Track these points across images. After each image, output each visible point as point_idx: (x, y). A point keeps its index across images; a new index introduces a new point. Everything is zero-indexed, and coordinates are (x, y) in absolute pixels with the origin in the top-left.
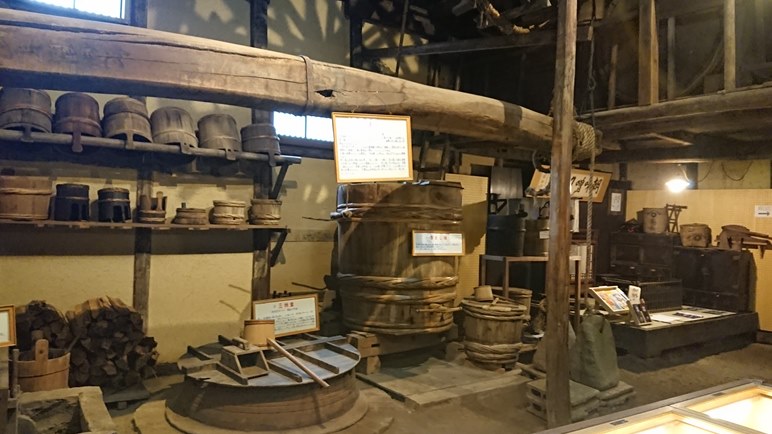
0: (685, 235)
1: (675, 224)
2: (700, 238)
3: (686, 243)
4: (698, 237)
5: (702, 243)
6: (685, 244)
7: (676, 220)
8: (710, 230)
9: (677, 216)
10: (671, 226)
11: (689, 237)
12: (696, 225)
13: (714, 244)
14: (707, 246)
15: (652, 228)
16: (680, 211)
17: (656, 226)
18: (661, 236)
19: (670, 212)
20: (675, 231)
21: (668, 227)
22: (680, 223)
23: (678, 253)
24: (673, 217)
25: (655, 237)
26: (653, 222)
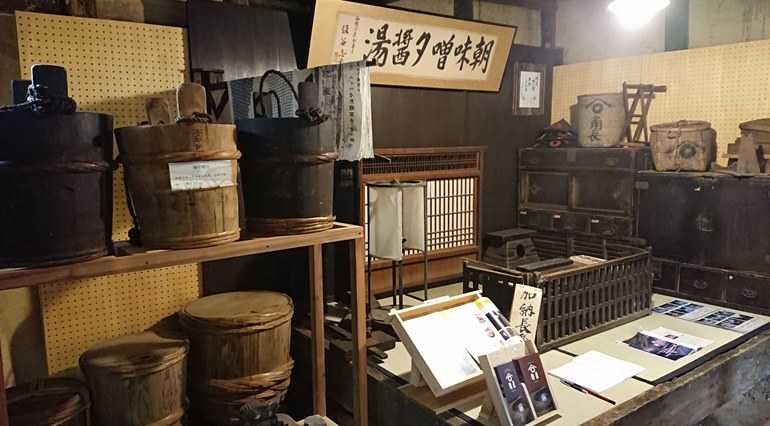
0: (661, 145)
1: (642, 125)
2: (694, 152)
3: (663, 163)
4: (688, 151)
5: (697, 163)
6: (659, 166)
7: (643, 117)
8: (714, 134)
9: (645, 109)
10: (633, 128)
11: (669, 151)
12: (684, 124)
13: (722, 161)
14: (708, 169)
15: (594, 136)
16: (651, 97)
17: (604, 131)
18: (614, 152)
19: (630, 101)
20: (642, 139)
21: (627, 133)
22: (650, 122)
23: (645, 185)
24: (638, 111)
25: (601, 154)
26: (596, 123)
